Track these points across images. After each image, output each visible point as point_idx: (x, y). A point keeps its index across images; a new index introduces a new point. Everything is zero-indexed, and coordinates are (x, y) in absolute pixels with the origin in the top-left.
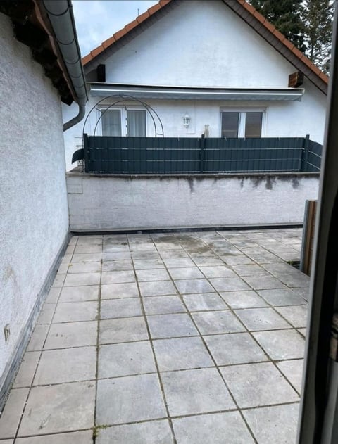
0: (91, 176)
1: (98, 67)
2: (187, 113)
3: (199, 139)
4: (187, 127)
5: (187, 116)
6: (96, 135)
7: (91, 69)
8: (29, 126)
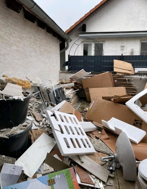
0: (70, 73)
1: (83, 25)
2: (123, 44)
3: (120, 56)
4: (122, 50)
5: (123, 45)
6: (75, 55)
7: (80, 26)
8: (32, 53)
